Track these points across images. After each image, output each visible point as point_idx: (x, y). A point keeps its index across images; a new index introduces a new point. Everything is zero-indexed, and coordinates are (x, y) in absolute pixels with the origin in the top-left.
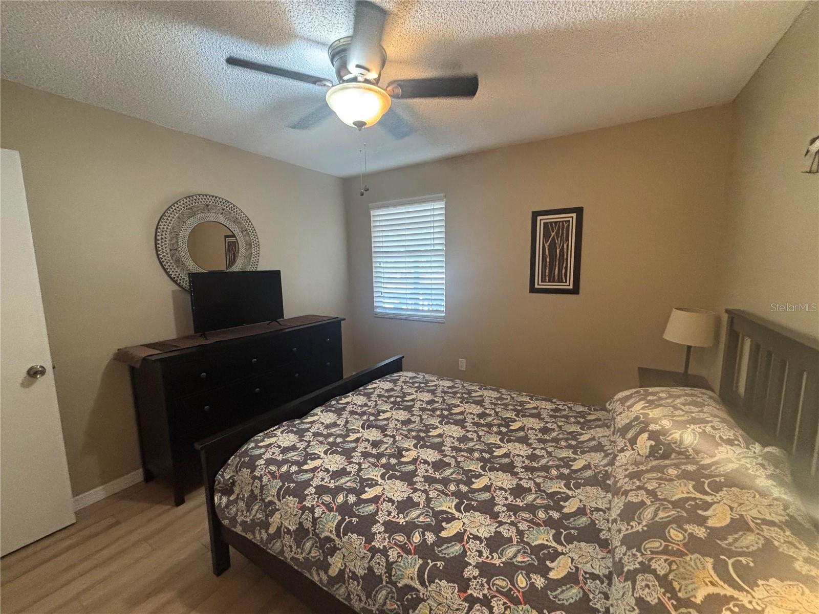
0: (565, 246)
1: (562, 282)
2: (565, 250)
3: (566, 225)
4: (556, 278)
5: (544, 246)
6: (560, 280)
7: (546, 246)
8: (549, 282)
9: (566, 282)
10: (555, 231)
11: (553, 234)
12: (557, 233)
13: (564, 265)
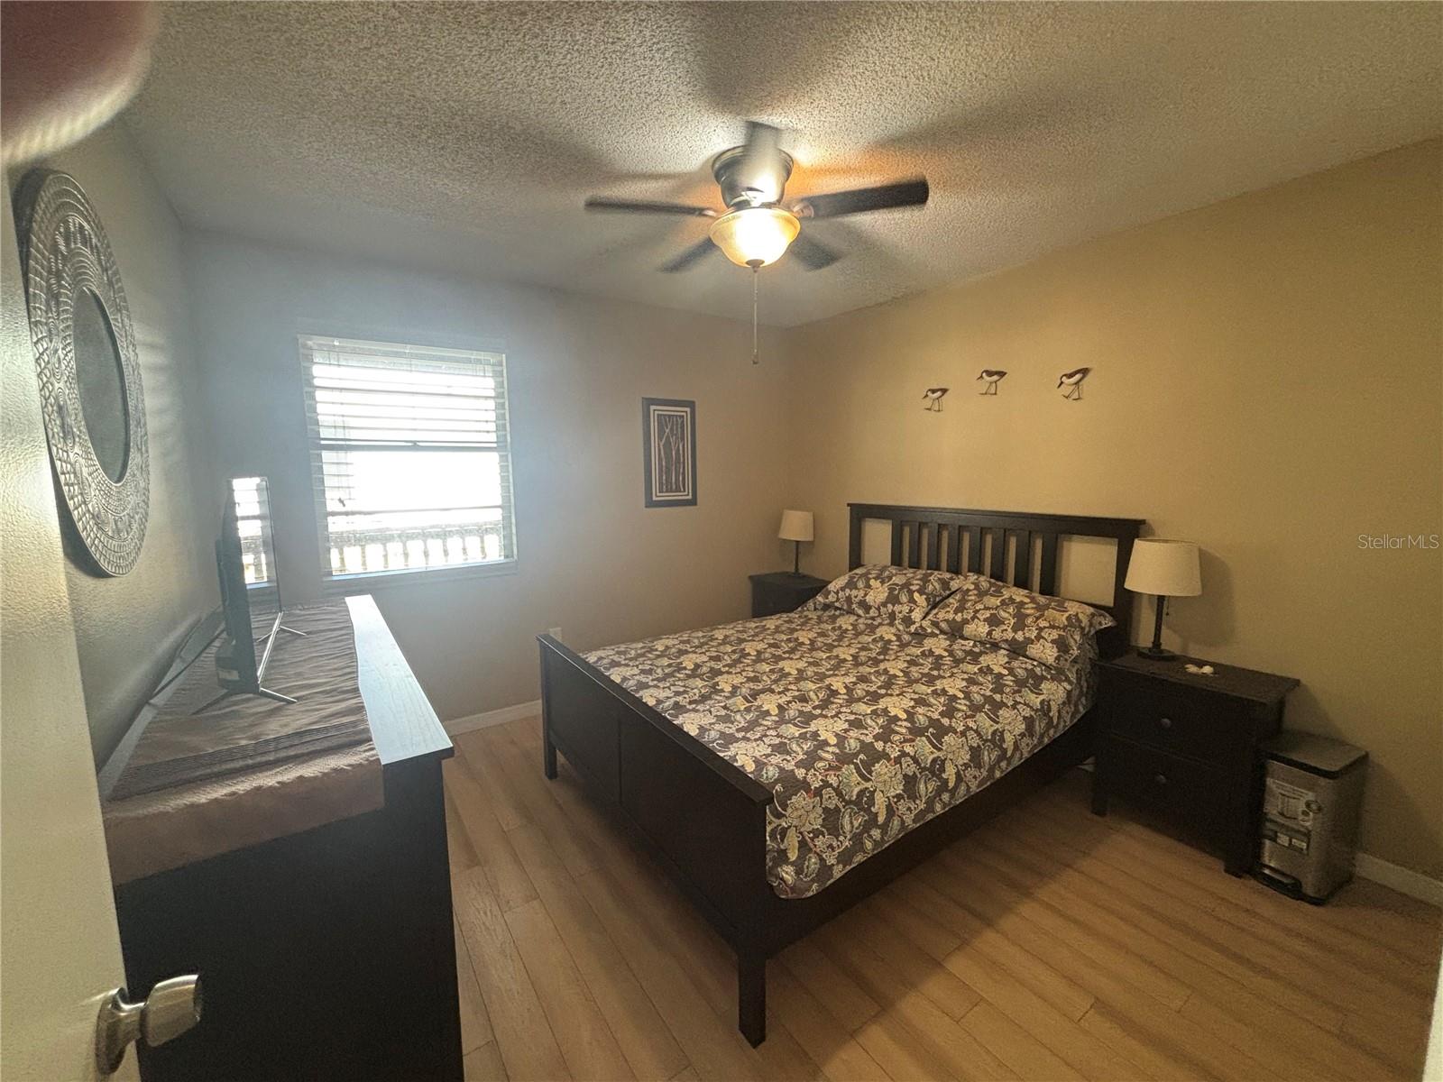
0: (681, 448)
1: (680, 492)
2: (681, 452)
3: (680, 421)
4: (674, 487)
5: (659, 444)
6: (678, 490)
7: (662, 444)
8: (667, 492)
9: (684, 491)
10: (669, 427)
11: (667, 431)
12: (672, 429)
13: (681, 470)
